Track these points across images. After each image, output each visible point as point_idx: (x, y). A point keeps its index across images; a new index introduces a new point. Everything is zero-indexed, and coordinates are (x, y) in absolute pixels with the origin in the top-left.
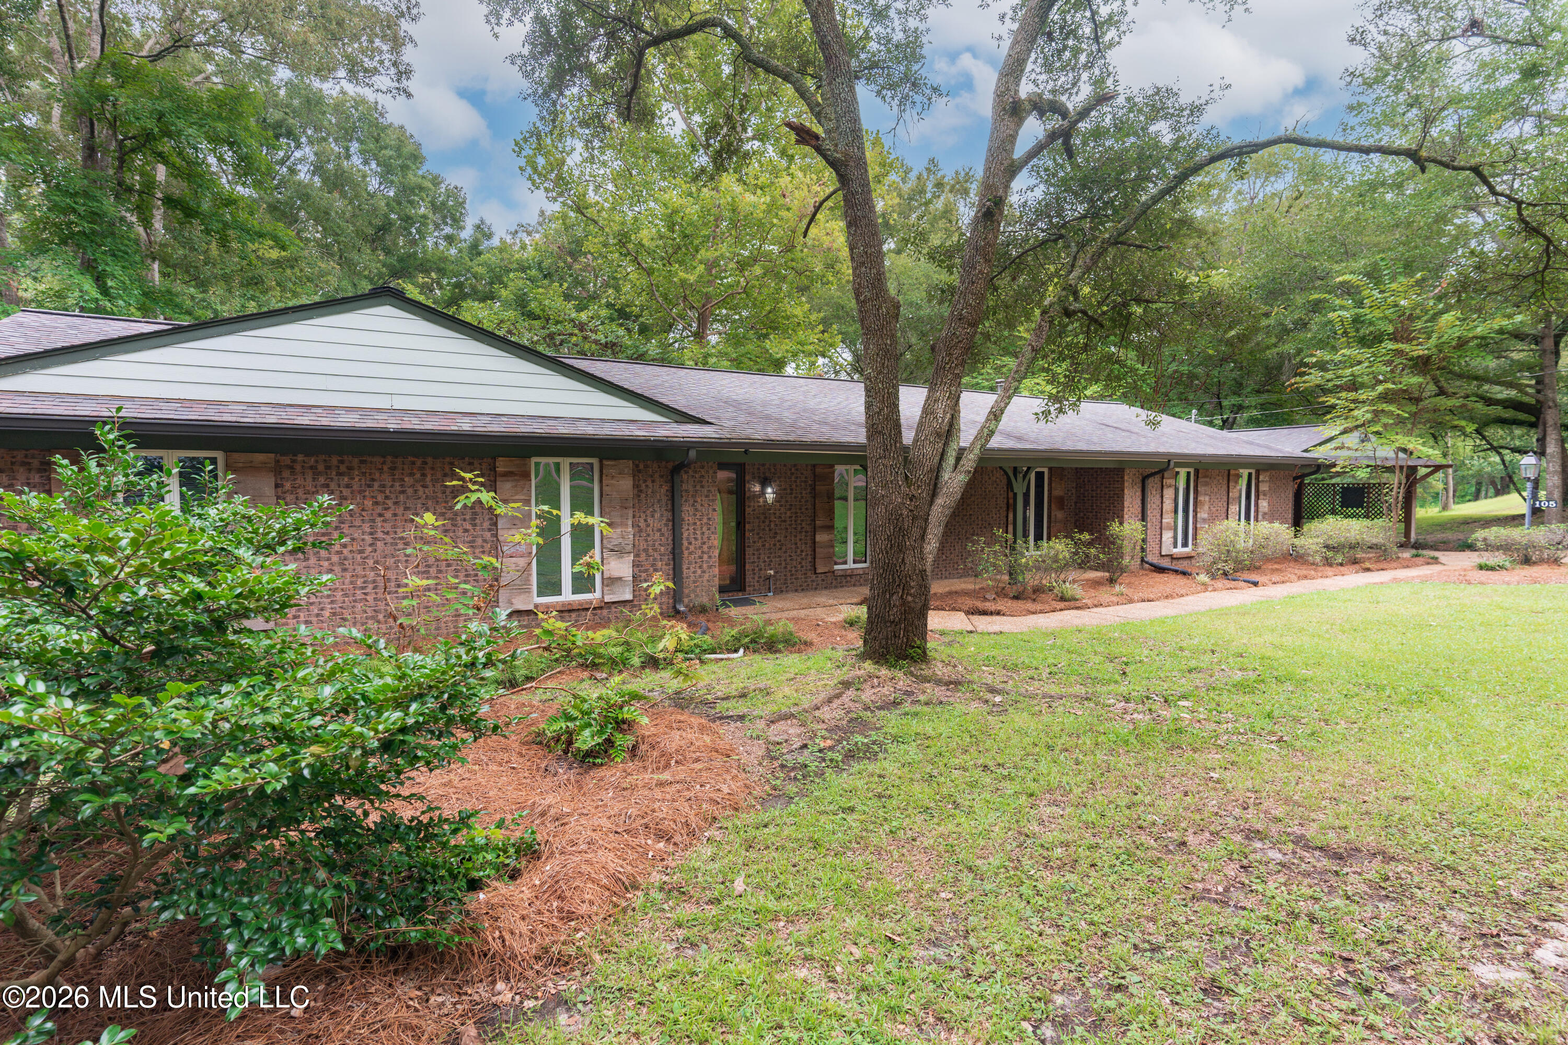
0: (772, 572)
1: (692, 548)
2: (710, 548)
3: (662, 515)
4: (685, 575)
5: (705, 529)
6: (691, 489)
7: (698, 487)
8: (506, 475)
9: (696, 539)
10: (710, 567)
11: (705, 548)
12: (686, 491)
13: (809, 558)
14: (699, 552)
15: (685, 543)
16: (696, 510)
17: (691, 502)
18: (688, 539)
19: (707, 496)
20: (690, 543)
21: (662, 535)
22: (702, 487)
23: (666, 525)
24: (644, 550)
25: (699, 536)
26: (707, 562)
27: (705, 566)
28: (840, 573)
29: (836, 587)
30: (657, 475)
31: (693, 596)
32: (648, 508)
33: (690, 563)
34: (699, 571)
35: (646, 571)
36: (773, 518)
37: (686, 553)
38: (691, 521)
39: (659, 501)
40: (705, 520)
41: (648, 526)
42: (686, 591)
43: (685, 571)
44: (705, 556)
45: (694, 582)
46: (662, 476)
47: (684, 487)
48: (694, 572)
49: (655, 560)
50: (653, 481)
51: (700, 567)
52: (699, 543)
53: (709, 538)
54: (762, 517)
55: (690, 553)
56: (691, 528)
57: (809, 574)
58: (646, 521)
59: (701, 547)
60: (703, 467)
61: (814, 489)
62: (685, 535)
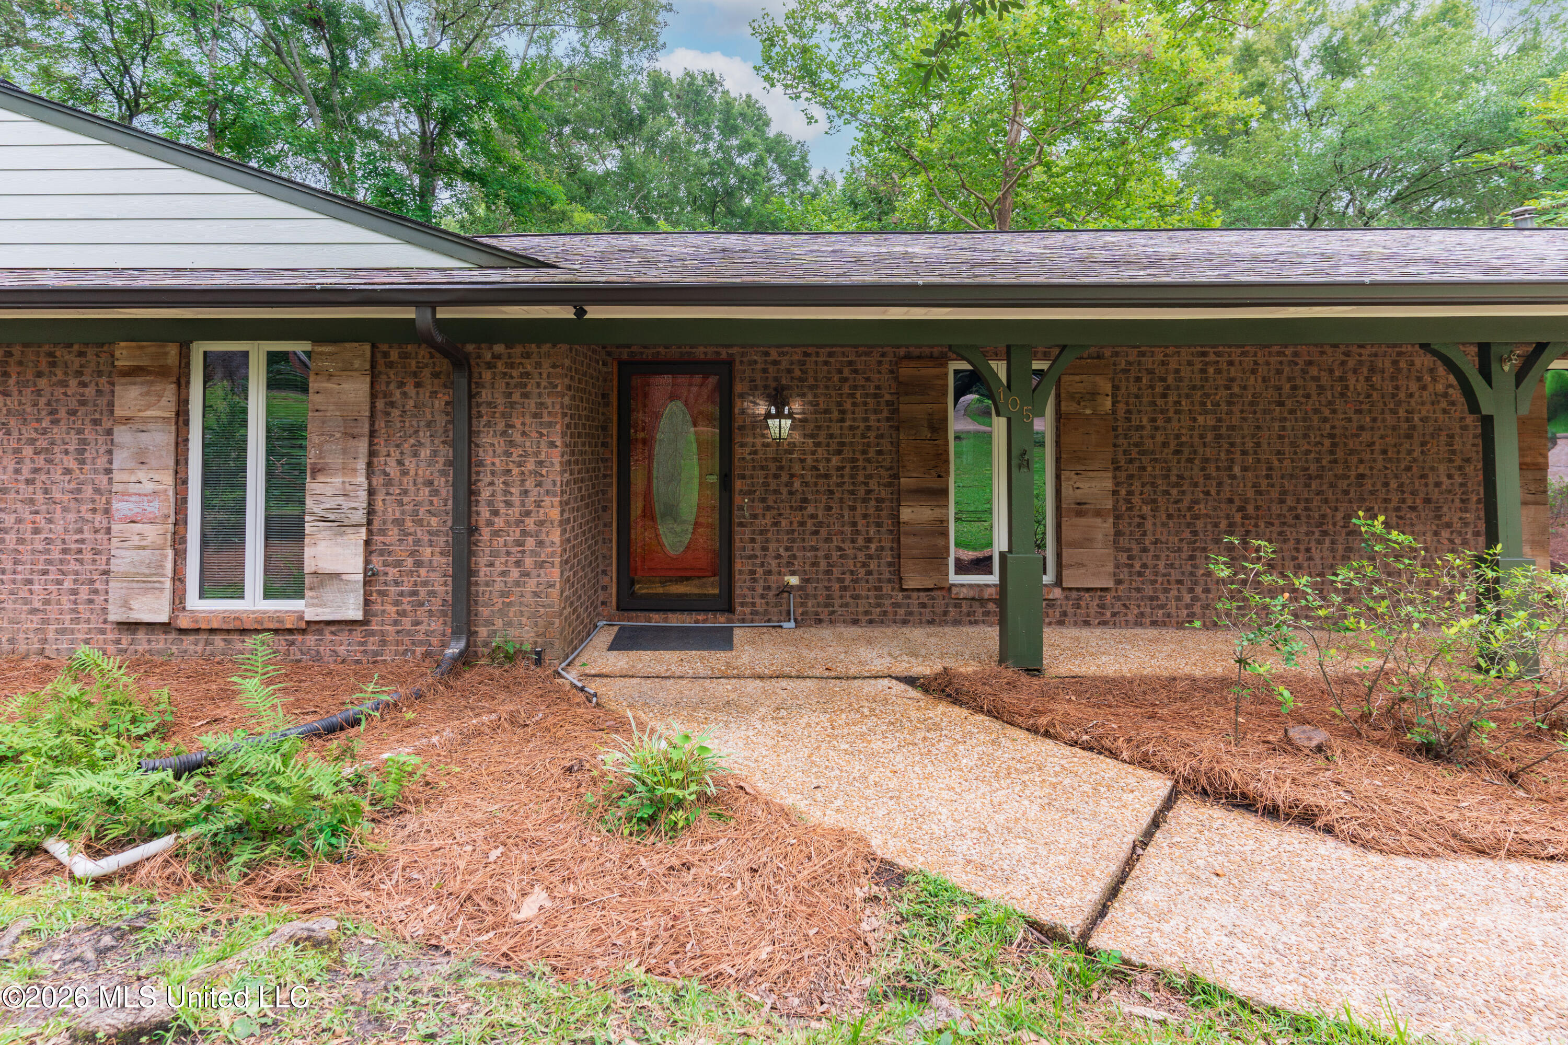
0: (794, 580)
1: (499, 522)
2: (540, 524)
3: (435, 453)
4: (482, 578)
5: (530, 484)
6: (500, 400)
7: (516, 397)
8: (133, 372)
9: (508, 504)
10: (541, 565)
11: (530, 522)
12: (489, 404)
13: (888, 557)
14: (516, 533)
15: (485, 513)
16: (512, 443)
17: (501, 426)
18: (490, 503)
19: (535, 416)
20: (496, 513)
21: (435, 492)
22: (525, 395)
23: (443, 473)
24: (396, 521)
25: (516, 499)
26: (534, 553)
27: (528, 561)
28: (964, 593)
29: (957, 623)
30: (426, 372)
31: (499, 623)
32: (405, 438)
33: (495, 554)
34: (515, 573)
35: (398, 564)
36: (797, 469)
37: (486, 533)
38: (499, 466)
39: (429, 425)
40: (530, 466)
41: (405, 473)
42: (485, 612)
43: (483, 570)
44: (530, 543)
45: (503, 594)
46: (436, 375)
47: (485, 395)
48: (503, 574)
49: (417, 542)
50: (418, 385)
51: (518, 563)
52: (516, 510)
53: (538, 504)
54: (773, 466)
55: (496, 533)
56: (499, 481)
57: (887, 588)
58: (400, 463)
59: (519, 522)
60: (528, 356)
61: (896, 411)
62: (485, 494)
